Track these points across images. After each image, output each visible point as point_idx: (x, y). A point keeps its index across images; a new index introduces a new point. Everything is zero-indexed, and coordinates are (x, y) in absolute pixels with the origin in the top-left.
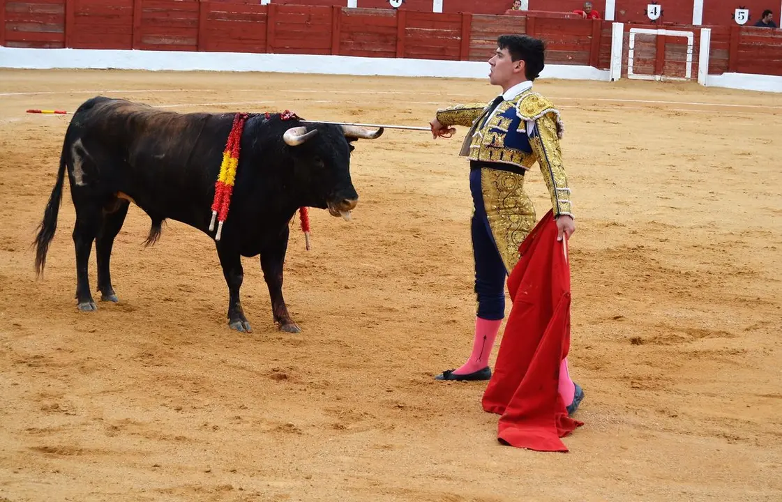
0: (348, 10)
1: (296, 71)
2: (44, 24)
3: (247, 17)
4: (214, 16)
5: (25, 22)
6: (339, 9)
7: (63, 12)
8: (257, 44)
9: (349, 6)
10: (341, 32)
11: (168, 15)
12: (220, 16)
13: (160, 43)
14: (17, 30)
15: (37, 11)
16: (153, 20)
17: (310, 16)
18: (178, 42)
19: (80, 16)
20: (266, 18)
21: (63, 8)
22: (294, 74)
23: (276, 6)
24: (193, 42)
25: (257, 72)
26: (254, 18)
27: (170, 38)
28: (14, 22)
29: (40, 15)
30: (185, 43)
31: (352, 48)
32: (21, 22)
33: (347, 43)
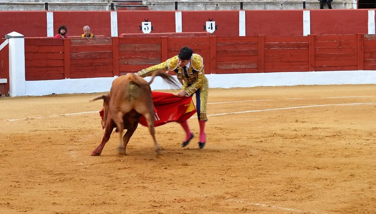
0: (369, 36)
1: (333, 83)
2: (147, 58)
3: (294, 45)
4: (269, 46)
5: (133, 58)
6: (362, 36)
7: (160, 49)
8: (302, 65)
9: (369, 33)
10: (364, 52)
11: (236, 48)
12: (273, 46)
13: (230, 68)
14: (127, 64)
15: (141, 49)
16: (225, 51)
17: (340, 42)
18: (243, 66)
19: (172, 51)
20: (307, 46)
21: (159, 46)
22: (330, 86)
23: (315, 36)
24: (255, 66)
25: (303, 85)
26: (299, 46)
27: (237, 64)
28: (125, 58)
29: (142, 52)
30: (249, 67)
31: (374, 64)
32: (130, 58)
33: (369, 61)
